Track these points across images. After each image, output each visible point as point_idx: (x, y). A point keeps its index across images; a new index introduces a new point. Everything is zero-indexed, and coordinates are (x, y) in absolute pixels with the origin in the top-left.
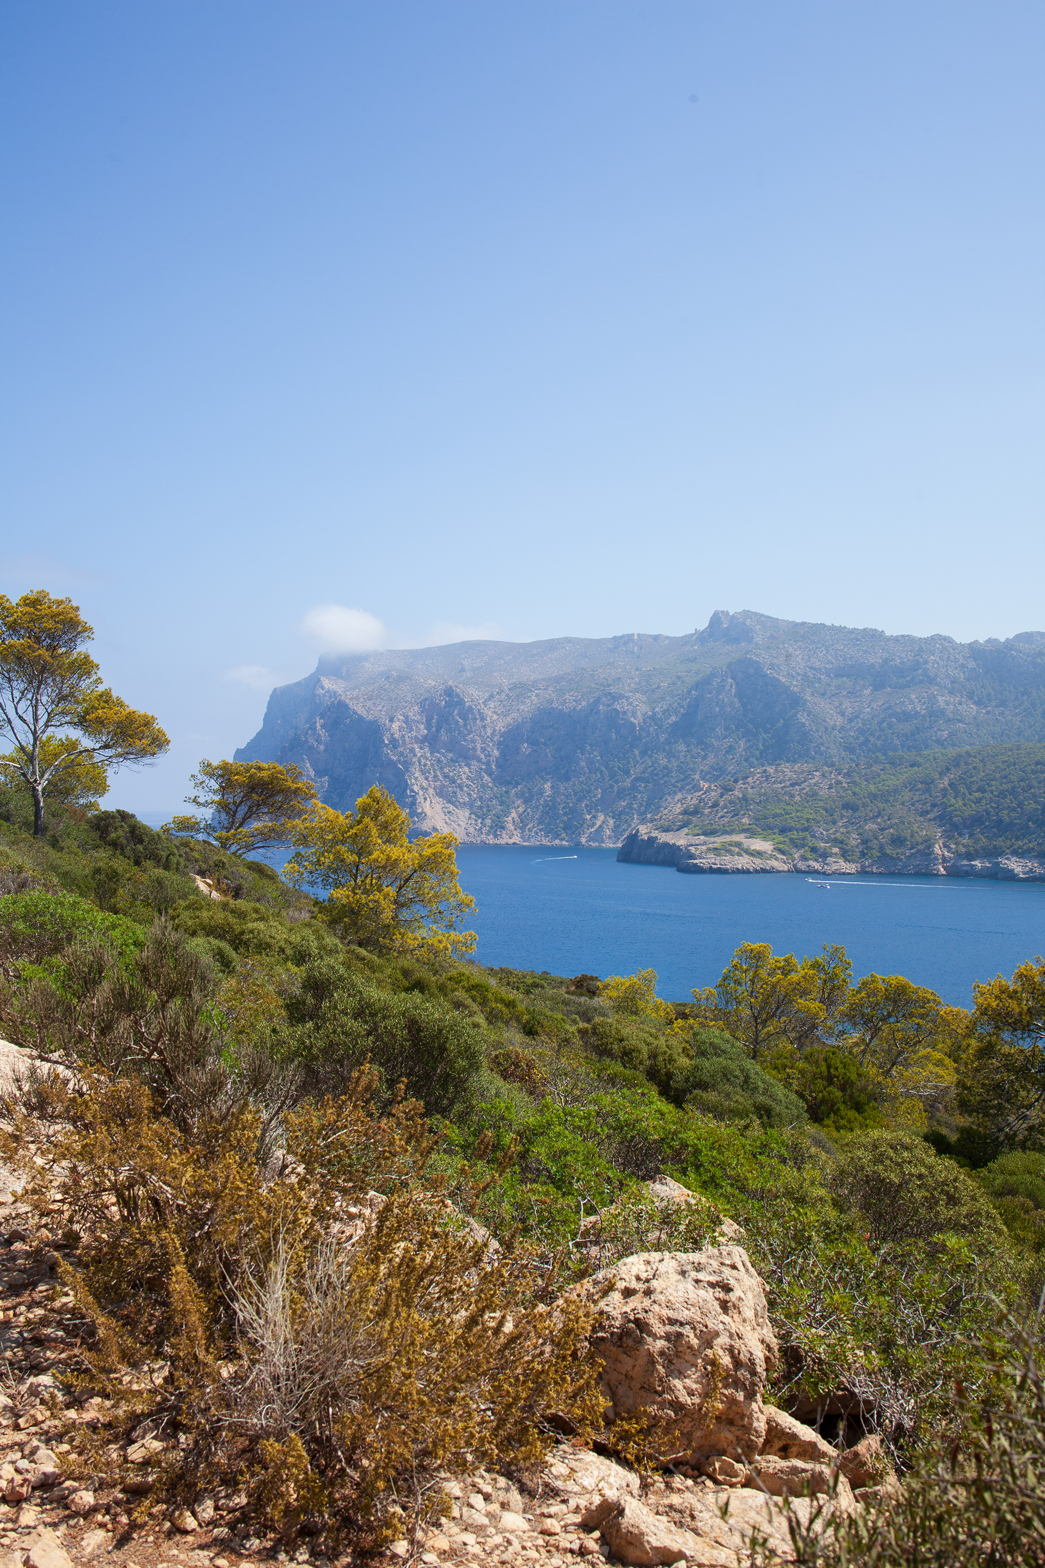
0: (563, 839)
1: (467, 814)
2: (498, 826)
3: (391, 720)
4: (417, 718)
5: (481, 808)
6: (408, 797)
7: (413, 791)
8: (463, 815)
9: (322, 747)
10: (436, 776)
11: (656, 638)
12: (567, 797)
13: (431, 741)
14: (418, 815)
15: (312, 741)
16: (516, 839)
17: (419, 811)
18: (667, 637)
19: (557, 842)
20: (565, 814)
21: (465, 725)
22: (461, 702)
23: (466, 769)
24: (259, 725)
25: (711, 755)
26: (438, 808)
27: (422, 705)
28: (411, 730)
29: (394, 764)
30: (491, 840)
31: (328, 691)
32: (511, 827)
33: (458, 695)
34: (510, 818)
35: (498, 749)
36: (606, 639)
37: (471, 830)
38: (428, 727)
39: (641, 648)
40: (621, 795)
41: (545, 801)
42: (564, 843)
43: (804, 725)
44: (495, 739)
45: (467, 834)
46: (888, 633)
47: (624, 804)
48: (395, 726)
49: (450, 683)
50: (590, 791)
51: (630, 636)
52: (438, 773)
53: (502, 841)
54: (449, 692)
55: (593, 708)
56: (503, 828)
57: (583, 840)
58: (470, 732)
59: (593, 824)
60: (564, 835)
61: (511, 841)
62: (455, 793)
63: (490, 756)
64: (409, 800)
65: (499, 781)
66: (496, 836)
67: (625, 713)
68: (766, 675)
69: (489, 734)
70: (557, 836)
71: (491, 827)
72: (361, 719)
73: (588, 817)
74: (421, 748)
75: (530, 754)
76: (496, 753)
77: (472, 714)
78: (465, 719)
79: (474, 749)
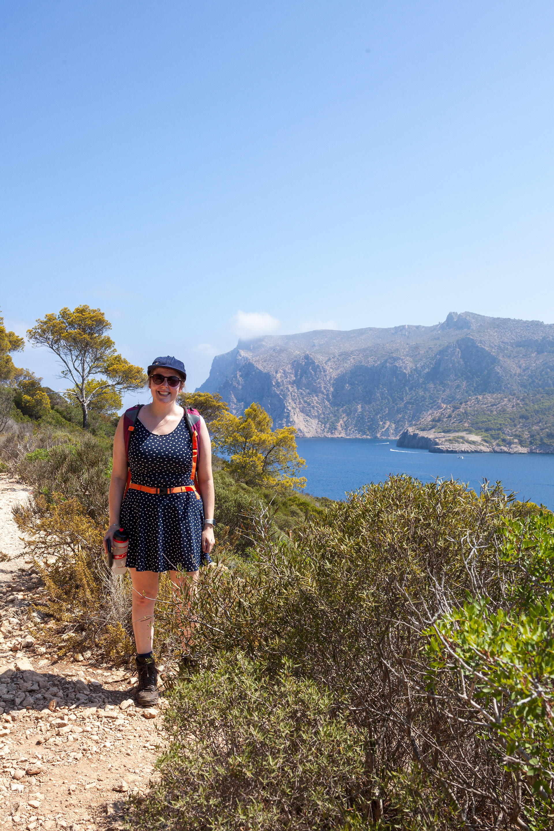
0: (367, 435)
1: (317, 422)
2: (333, 428)
3: (276, 372)
4: (290, 371)
5: (324, 418)
6: (285, 413)
7: (288, 410)
8: (314, 422)
9: (240, 387)
10: (300, 402)
11: (417, 327)
12: (370, 412)
13: (297, 383)
14: (291, 422)
15: (235, 384)
16: (343, 435)
17: (291, 420)
18: (424, 327)
19: (365, 436)
20: (369, 422)
21: (315, 375)
22: (313, 363)
23: (316, 398)
24: (207, 376)
25: (448, 390)
26: (301, 418)
27: (292, 364)
28: (287, 378)
29: (278, 395)
30: (329, 435)
31: (243, 358)
32: (339, 428)
33: (311, 359)
34: (339, 424)
35: (333, 387)
36: (391, 328)
37: (319, 430)
38: (296, 376)
39: (409, 333)
40: (398, 411)
41: (358, 415)
42: (369, 437)
43: (498, 373)
44: (332, 382)
45: (317, 432)
46: (546, 323)
47: (400, 416)
48: (279, 375)
49: (307, 352)
50: (382, 410)
51: (403, 327)
52: (301, 400)
53: (335, 436)
54: (307, 357)
55: (383, 365)
56: (336, 429)
57: (378, 435)
58: (318, 378)
59: (384, 427)
60: (368, 433)
61: (340, 436)
62: (310, 410)
63: (328, 391)
64: (286, 414)
65: (333, 404)
66: (332, 433)
67: (401, 367)
68: (478, 346)
69: (328, 379)
70: (365, 433)
71: (329, 429)
72: (260, 372)
73: (381, 423)
74: (292, 387)
75: (350, 390)
76: (332, 389)
77: (319, 369)
78: (315, 371)
79: (320, 387)
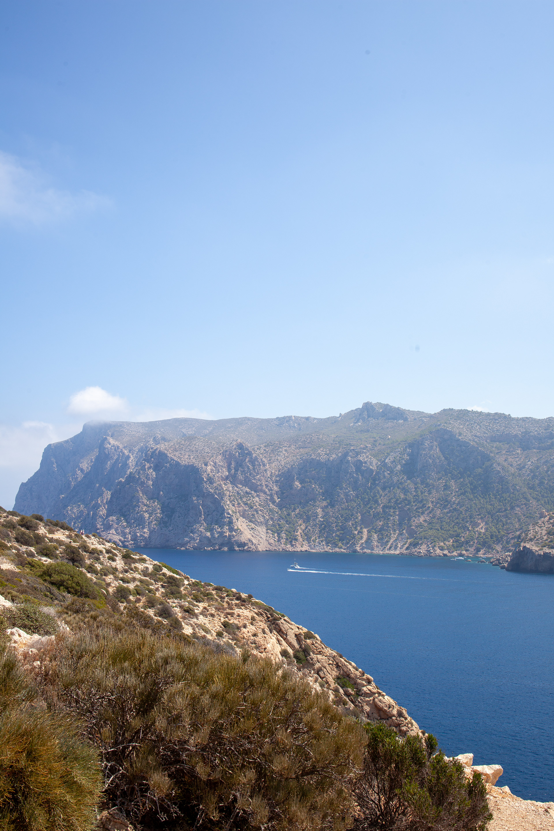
0: (341, 548)
1: (264, 530)
2: (292, 539)
3: (206, 465)
4: (221, 464)
5: (273, 525)
6: (225, 517)
7: (229, 514)
8: (262, 530)
10: (239, 504)
11: (307, 419)
12: (337, 518)
13: (232, 479)
14: (236, 531)
16: (305, 548)
17: (236, 528)
19: (337, 550)
20: (338, 530)
21: (254, 469)
22: (250, 454)
23: (257, 499)
25: (434, 491)
26: (244, 525)
27: (224, 454)
28: (218, 472)
29: (213, 495)
30: (289, 548)
31: (113, 447)
32: (300, 538)
33: (246, 449)
34: (299, 533)
35: (276, 485)
36: (272, 419)
37: (272, 541)
38: (229, 470)
40: (377, 516)
41: (320, 521)
42: (342, 550)
43: (499, 472)
44: (273, 479)
45: (270, 544)
46: (513, 416)
47: (381, 523)
48: (209, 468)
49: (239, 441)
50: (352, 515)
52: (240, 502)
53: (299, 549)
54: (240, 446)
55: (343, 459)
56: (296, 540)
57: (358, 549)
58: (258, 474)
59: (362, 538)
60: (340, 544)
61: (303, 549)
62: (253, 515)
63: (272, 490)
64: (227, 520)
65: (280, 506)
66: (292, 545)
67: (365, 463)
68: (459, 440)
69: (269, 475)
70: (336, 545)
71: (287, 539)
73: (356, 532)
74: (225, 484)
75: (301, 489)
76: (276, 488)
77: (258, 461)
78: (254, 465)
79: (261, 485)
